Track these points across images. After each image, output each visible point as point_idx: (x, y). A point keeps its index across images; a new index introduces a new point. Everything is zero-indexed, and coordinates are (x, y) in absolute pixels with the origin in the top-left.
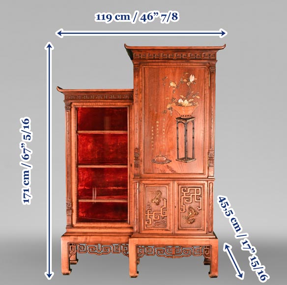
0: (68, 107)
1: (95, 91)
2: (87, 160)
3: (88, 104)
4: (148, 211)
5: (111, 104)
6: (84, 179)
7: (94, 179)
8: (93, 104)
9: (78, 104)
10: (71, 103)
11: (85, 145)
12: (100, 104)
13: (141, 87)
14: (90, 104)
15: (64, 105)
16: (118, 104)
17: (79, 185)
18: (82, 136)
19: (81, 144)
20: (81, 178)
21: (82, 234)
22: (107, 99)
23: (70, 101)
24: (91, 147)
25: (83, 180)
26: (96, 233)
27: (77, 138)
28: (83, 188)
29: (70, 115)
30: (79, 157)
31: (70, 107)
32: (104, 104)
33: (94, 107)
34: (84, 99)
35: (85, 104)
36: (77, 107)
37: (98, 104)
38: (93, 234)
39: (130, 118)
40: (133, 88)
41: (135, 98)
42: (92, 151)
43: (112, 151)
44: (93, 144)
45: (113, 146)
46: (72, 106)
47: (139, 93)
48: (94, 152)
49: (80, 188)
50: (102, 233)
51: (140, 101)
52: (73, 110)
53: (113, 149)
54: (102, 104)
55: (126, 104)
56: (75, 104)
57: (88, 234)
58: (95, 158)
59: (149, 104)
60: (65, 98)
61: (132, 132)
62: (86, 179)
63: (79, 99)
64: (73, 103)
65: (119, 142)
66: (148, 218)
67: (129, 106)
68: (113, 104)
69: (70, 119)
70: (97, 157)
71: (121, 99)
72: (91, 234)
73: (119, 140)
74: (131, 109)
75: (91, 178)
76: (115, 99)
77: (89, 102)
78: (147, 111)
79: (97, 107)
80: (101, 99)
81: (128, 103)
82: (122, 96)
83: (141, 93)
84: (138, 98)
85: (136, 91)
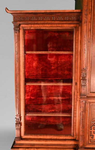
0: (17, 29)
1: (43, 12)
2: (33, 75)
3: (36, 26)
4: (93, 127)
5: (58, 25)
6: (30, 90)
7: (38, 91)
8: (40, 25)
9: (26, 26)
10: (20, 25)
11: (31, 63)
12: (48, 25)
14: (38, 26)
15: (12, 26)
16: (65, 25)
17: (26, 95)
18: (28, 56)
19: (28, 62)
20: (28, 90)
21: (30, 146)
22: (55, 21)
23: (19, 23)
24: (36, 65)
25: (29, 92)
26: (42, 145)
27: (25, 57)
28: (29, 97)
29: (19, 36)
30: (26, 73)
31: (18, 29)
32: (52, 25)
33: (42, 28)
34: (32, 21)
35: (33, 26)
36: (25, 28)
37: (46, 25)
38: (40, 147)
39: (77, 39)
42: (37, 68)
43: (53, 68)
44: (38, 62)
45: (54, 64)
46: (21, 28)
47: (88, 13)
48: (38, 69)
49: (26, 97)
50: (48, 145)
51: (89, 22)
52: (21, 32)
53: (54, 67)
54: (50, 25)
56: (24, 26)
57: (36, 146)
58: (39, 74)
60: (14, 20)
62: (32, 90)
63: (27, 21)
64: (22, 25)
65: (59, 61)
66: (93, 134)
68: (60, 25)
69: (19, 39)
70: (40, 73)
71: (69, 21)
72: (37, 147)
73: (59, 59)
75: (35, 89)
76: (63, 21)
77: (37, 24)
79: (44, 28)
80: (49, 21)
81: (74, 25)
82: (69, 18)
83: (90, 13)
84: (87, 19)
85: (85, 11)
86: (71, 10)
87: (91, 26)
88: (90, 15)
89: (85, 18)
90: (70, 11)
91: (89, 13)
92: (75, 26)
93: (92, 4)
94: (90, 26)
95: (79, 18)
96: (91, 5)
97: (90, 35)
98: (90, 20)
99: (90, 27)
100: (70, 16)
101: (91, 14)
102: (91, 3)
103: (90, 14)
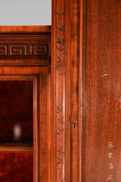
13: (75, 19)
40: (49, 23)
41: (56, 54)
51: (73, 63)
55: (28, 70)
59: (100, 73)
61: (45, 153)
67: (38, 76)
74: (45, 84)
78: (94, 95)
81: (34, 68)
82: (15, 48)
83: (76, 38)
84: (65, 53)
85: (58, 30)
86: (18, 27)
87: (78, 77)
88: (75, 43)
89: (58, 51)
90: (15, 30)
91: (72, 36)
92: (37, 73)
93: (78, 8)
94: (75, 75)
95: (46, 48)
96: (76, 11)
97: (75, 103)
98: (76, 59)
99: (75, 80)
100: (19, 44)
101: (78, 38)
102: (76, 5)
103: (74, 40)
